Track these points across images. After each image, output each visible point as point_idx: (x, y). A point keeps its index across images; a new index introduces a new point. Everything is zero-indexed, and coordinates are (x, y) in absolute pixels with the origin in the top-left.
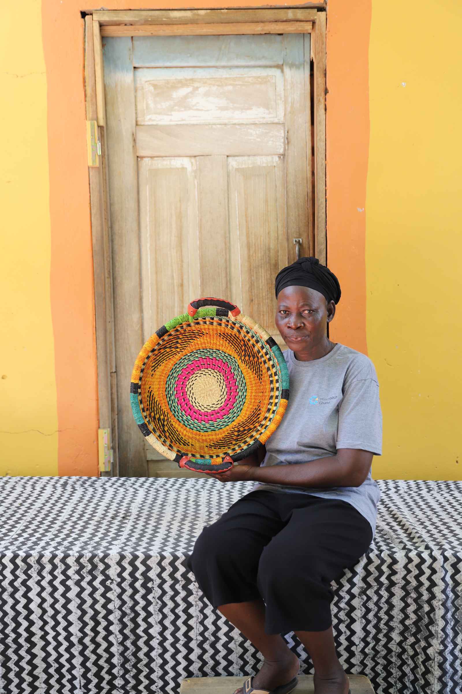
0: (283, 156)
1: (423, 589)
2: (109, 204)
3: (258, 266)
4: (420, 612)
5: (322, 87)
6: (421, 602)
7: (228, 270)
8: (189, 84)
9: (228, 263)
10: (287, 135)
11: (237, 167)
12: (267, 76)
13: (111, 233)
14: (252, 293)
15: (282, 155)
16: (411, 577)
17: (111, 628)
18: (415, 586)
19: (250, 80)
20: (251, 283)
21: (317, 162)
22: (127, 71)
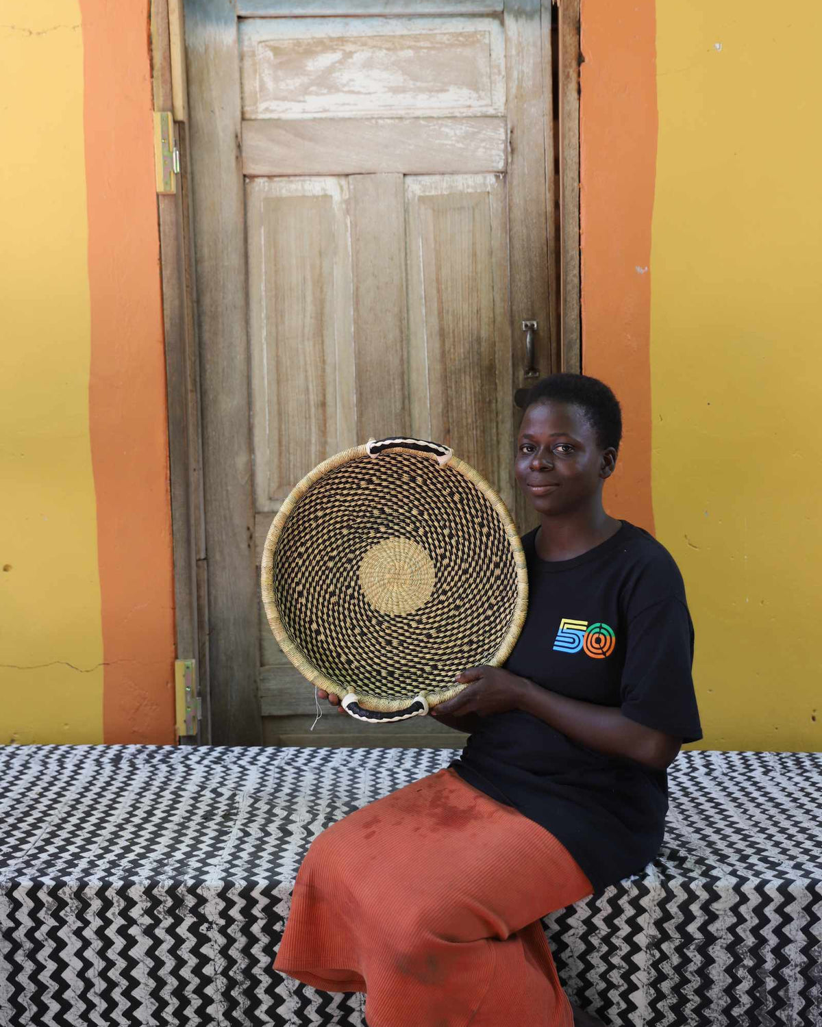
0: (503, 175)
1: (766, 950)
2: (193, 260)
3: (460, 370)
4: (758, 992)
5: (573, 52)
6: (761, 973)
7: (406, 377)
8: (335, 47)
9: (405, 366)
10: (511, 137)
11: (422, 194)
12: (475, 32)
13: (198, 310)
14: (448, 417)
15: (502, 173)
16: (745, 931)
17: (210, 1010)
18: (751, 945)
19: (445, 38)
20: (447, 401)
21: (563, 184)
22: (226, 23)
